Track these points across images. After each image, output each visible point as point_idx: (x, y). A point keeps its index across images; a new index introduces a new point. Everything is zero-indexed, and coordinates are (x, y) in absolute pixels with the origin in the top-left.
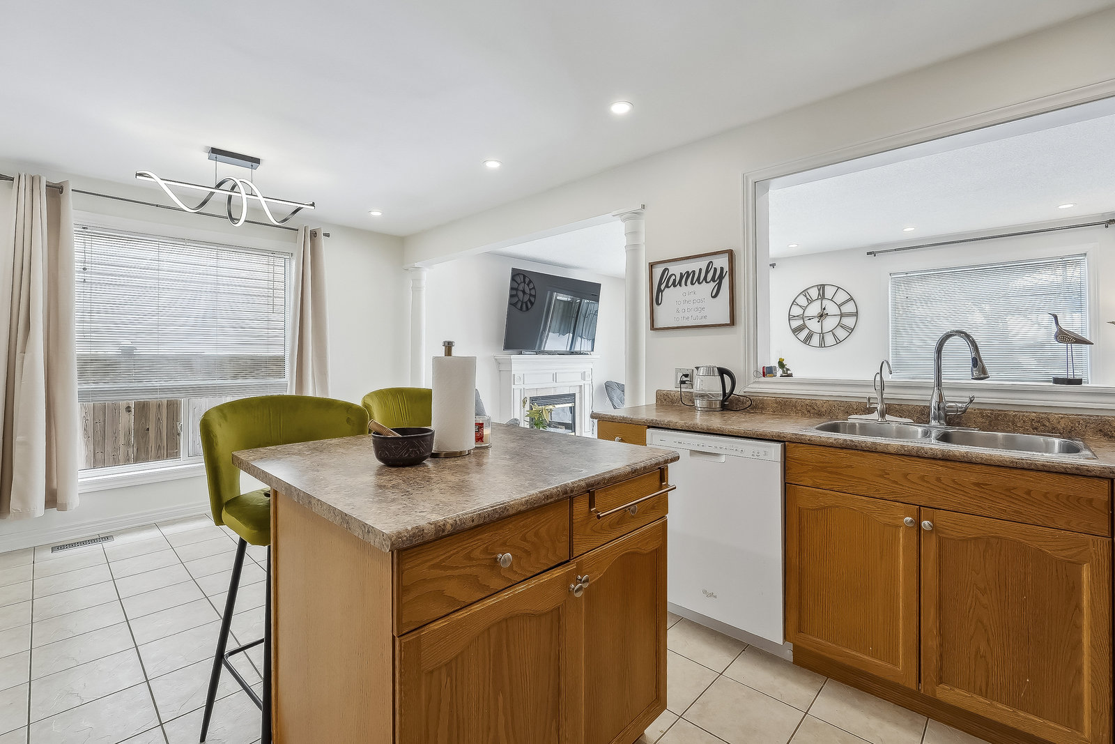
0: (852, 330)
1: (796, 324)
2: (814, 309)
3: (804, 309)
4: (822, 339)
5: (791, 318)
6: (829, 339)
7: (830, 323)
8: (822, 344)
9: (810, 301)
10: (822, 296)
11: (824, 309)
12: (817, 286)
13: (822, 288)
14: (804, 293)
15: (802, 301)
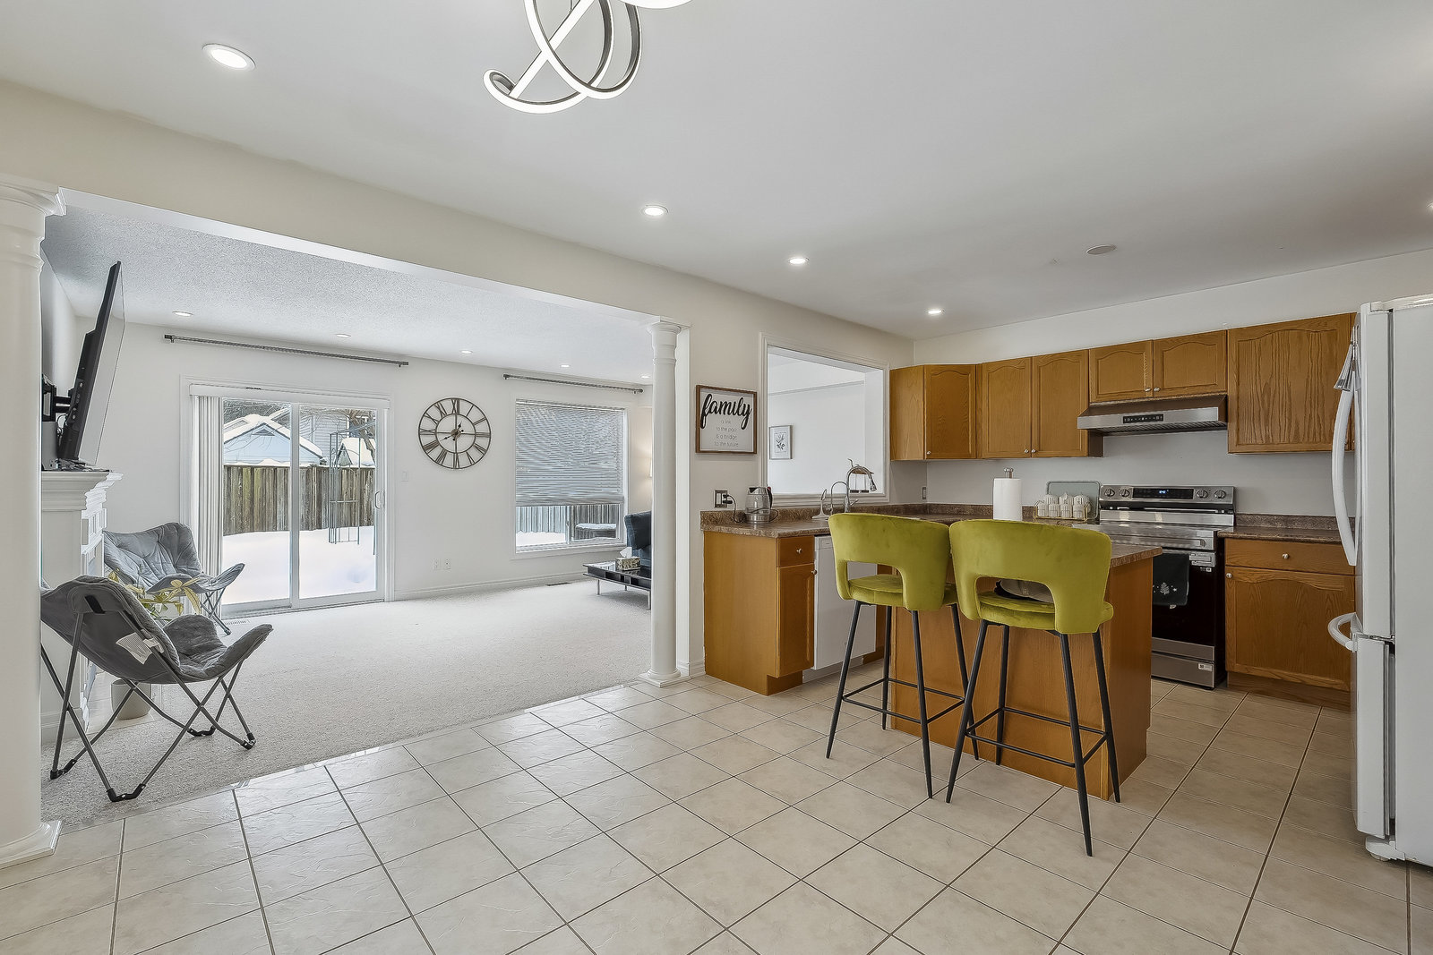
0: (486, 451)
1: (427, 440)
2: (448, 425)
3: (437, 423)
4: (456, 460)
5: (421, 432)
6: (463, 460)
7: (464, 442)
8: (456, 466)
9: (444, 415)
10: (457, 412)
11: (460, 426)
12: (452, 399)
13: (456, 401)
14: (438, 405)
15: (435, 413)
